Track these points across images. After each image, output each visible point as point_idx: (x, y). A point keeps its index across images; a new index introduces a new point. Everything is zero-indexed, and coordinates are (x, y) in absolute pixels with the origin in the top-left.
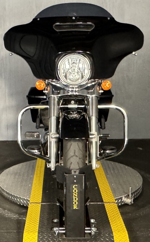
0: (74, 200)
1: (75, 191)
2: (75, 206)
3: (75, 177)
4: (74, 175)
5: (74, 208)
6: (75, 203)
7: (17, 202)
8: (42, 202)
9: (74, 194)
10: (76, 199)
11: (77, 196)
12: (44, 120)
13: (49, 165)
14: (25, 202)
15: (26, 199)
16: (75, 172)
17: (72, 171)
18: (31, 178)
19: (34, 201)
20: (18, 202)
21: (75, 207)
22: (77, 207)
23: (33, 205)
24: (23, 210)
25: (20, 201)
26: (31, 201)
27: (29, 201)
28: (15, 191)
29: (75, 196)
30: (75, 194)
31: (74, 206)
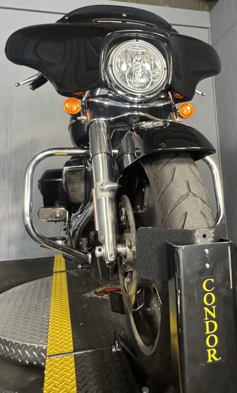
0: (208, 332)
1: (209, 299)
2: (212, 352)
3: (207, 251)
4: (203, 247)
5: (210, 360)
6: (212, 341)
7: (16, 357)
8: (75, 351)
9: (206, 309)
10: (212, 327)
11: (214, 315)
12: (72, 191)
13: (100, 250)
14: (37, 356)
15: (39, 347)
16: (204, 236)
17: (197, 234)
18: (45, 303)
19: (57, 350)
20: (20, 356)
21: (212, 356)
22: (217, 356)
23: (57, 362)
24: (30, 376)
25: (24, 353)
26: (49, 352)
27: (45, 351)
28: (13, 333)
29: (210, 318)
30: (210, 308)
31: (209, 351)
